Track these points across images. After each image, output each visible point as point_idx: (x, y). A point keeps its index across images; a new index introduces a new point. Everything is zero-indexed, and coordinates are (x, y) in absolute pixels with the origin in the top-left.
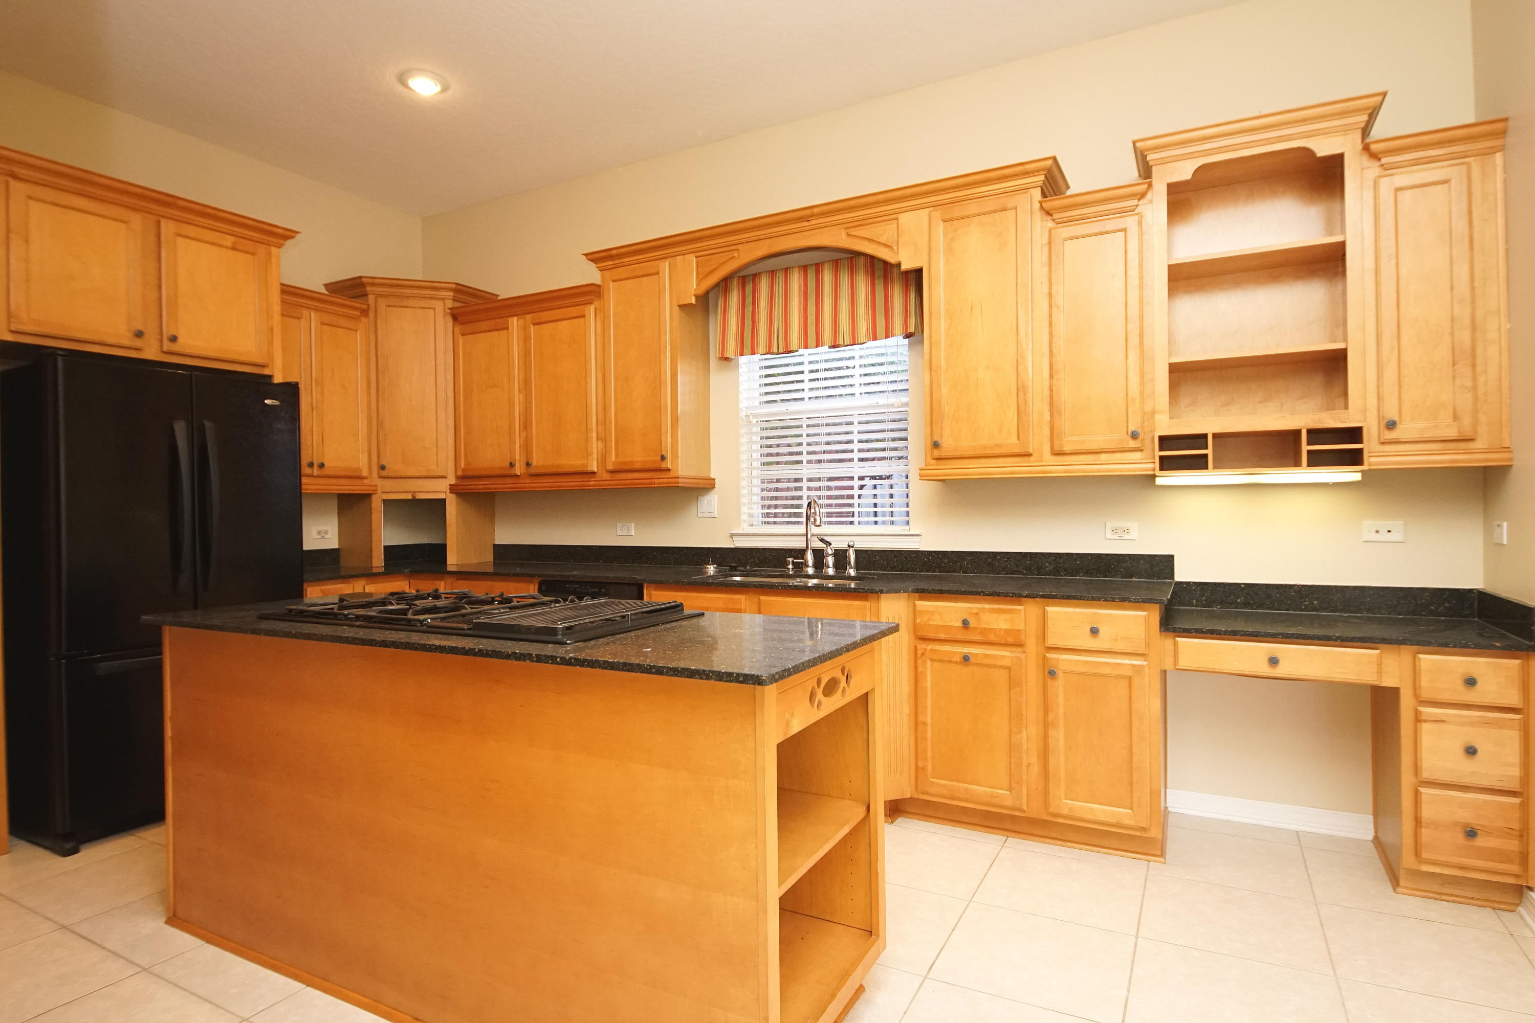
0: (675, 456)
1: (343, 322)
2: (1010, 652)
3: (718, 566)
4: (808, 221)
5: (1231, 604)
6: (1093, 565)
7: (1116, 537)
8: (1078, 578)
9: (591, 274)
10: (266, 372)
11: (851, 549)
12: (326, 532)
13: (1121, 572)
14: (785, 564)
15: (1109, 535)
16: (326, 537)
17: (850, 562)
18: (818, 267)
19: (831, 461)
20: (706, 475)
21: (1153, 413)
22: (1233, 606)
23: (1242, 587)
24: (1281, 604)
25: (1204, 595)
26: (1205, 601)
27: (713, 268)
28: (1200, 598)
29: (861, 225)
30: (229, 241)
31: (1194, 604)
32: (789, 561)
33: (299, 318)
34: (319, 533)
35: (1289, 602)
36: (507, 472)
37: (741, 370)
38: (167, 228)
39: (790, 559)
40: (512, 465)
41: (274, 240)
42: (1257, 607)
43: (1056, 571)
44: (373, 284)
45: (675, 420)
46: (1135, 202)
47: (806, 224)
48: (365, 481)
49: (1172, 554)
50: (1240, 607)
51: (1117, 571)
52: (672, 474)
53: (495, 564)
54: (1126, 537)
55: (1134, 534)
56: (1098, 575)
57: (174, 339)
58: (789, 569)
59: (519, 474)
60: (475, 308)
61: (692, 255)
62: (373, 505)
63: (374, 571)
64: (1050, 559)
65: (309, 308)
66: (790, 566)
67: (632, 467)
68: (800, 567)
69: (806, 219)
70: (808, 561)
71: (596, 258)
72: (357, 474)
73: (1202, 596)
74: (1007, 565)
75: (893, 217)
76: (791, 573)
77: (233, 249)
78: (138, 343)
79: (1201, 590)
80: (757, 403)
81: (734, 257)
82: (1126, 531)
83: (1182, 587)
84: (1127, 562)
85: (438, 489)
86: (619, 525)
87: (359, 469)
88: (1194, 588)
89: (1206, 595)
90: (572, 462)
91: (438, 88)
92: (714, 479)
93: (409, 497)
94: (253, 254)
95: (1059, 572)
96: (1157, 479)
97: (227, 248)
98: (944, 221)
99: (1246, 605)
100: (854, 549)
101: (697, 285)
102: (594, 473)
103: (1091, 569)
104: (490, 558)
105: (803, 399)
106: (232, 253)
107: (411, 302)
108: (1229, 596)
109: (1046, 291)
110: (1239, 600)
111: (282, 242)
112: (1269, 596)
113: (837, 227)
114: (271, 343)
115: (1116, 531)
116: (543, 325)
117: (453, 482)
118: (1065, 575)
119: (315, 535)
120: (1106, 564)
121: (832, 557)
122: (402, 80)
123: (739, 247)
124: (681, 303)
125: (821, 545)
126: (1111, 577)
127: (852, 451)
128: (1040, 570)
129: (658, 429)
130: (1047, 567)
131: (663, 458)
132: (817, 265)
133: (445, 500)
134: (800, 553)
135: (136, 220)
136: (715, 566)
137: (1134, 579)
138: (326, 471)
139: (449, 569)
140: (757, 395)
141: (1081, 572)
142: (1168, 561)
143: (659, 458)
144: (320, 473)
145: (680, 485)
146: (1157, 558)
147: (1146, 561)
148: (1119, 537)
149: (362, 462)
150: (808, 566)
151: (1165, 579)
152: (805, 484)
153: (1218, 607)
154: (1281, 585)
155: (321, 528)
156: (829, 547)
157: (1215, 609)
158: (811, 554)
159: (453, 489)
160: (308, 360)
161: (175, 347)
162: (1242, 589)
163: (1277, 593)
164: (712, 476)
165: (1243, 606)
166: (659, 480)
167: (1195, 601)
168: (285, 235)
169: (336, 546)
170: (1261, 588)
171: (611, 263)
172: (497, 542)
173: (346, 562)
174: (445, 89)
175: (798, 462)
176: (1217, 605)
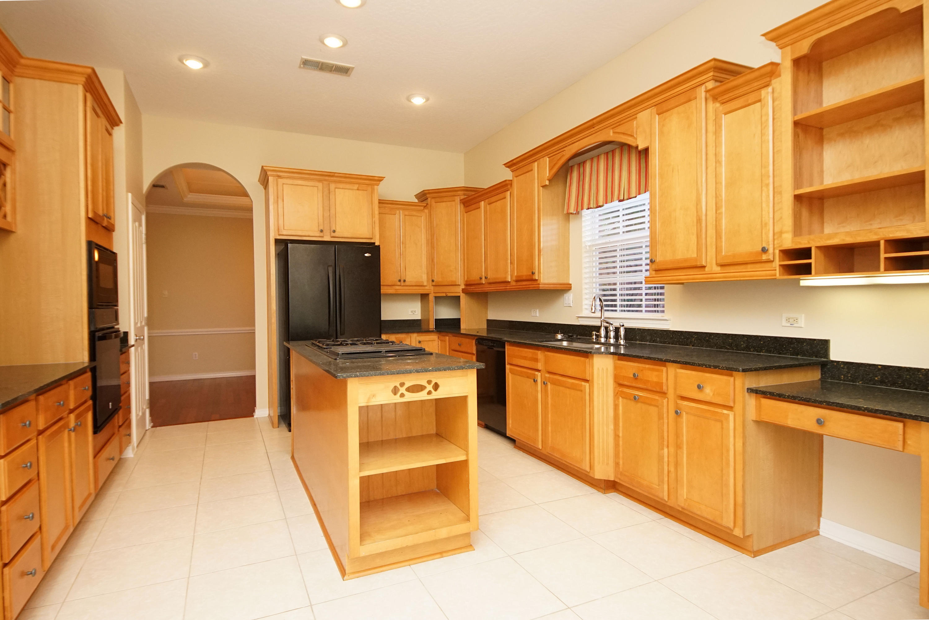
0: (539, 272)
1: (414, 213)
2: (659, 396)
3: (564, 334)
4: (594, 127)
5: (870, 381)
6: (772, 345)
7: (789, 325)
8: (762, 353)
9: (508, 175)
10: (372, 241)
11: (622, 328)
12: (415, 311)
13: (790, 351)
14: (591, 335)
15: (784, 323)
16: (415, 314)
17: (620, 336)
18: (613, 152)
19: (628, 272)
20: (565, 282)
21: (781, 233)
22: (872, 383)
23: (879, 368)
24: (911, 384)
25: (850, 373)
26: (850, 376)
27: (555, 162)
28: (847, 374)
29: (619, 125)
30: (356, 187)
31: (842, 379)
32: (593, 334)
33: (395, 214)
34: (412, 312)
35: (917, 383)
36: (479, 282)
37: (583, 219)
38: (332, 186)
39: (594, 333)
40: (481, 278)
41: (375, 182)
42: (891, 385)
43: (747, 348)
44: (429, 193)
45: (539, 251)
46: (768, 79)
47: (593, 129)
48: (426, 288)
49: (829, 339)
50: (877, 384)
51: (788, 350)
52: (538, 282)
53: (488, 330)
54: (795, 325)
55: (802, 322)
56: (775, 352)
57: (334, 231)
58: (593, 338)
59: (484, 283)
60: (473, 196)
61: (547, 157)
62: (430, 299)
63: (430, 330)
64: (744, 339)
65: (399, 209)
66: (594, 337)
67: (521, 279)
68: (598, 336)
69: (592, 126)
70: (601, 334)
71: (510, 165)
72: (421, 284)
73: (848, 373)
74: (718, 342)
75: (633, 117)
76: (594, 341)
77: (358, 190)
78: (321, 234)
79: (847, 368)
80: (597, 237)
81: (563, 155)
82: (796, 320)
83: (834, 365)
84: (794, 344)
85: (458, 291)
86: (533, 310)
87: (423, 282)
88: (842, 366)
89: (851, 372)
90: (500, 276)
91: (425, 100)
92: (571, 284)
93: (444, 295)
94: (366, 190)
95: (749, 349)
96: (801, 281)
97: (355, 190)
98: (659, 114)
99: (882, 382)
100: (624, 327)
101: (549, 174)
102: (509, 282)
103: (770, 348)
104: (485, 326)
105: (619, 233)
106: (357, 191)
107: (445, 199)
108: (868, 375)
109: (714, 152)
110: (876, 378)
111: (378, 183)
112: (900, 377)
113: (608, 128)
114: (373, 228)
115: (788, 320)
116: (492, 204)
117: (463, 287)
118: (753, 351)
119: (410, 313)
120: (780, 345)
121: (613, 332)
122: (408, 99)
123: (565, 149)
124: (542, 185)
125: (607, 325)
126: (783, 354)
127: (641, 265)
128: (738, 347)
129: (532, 256)
130: (742, 345)
131: (533, 273)
132: (613, 151)
133: (460, 296)
134: (598, 329)
135: (320, 185)
136: (562, 335)
137: (799, 357)
138: (407, 283)
139: (462, 332)
140: (597, 232)
141: (764, 350)
142: (825, 344)
143: (531, 273)
144: (404, 285)
145: (540, 288)
146: (815, 342)
147: (807, 344)
148: (791, 324)
149: (424, 279)
150: (601, 337)
151: (821, 358)
152: (618, 287)
153: (860, 382)
154: (910, 368)
155: (412, 310)
156: (611, 326)
157: (858, 384)
158: (603, 330)
159: (464, 291)
160: (399, 233)
161: (335, 234)
162: (879, 370)
163: (907, 375)
164: (570, 283)
165: (880, 383)
166: (531, 285)
167: (842, 376)
168: (380, 179)
169: (420, 318)
170: (894, 370)
171: (515, 167)
172: (489, 318)
173: (424, 327)
174: (427, 100)
175: (614, 273)
176: (859, 381)
